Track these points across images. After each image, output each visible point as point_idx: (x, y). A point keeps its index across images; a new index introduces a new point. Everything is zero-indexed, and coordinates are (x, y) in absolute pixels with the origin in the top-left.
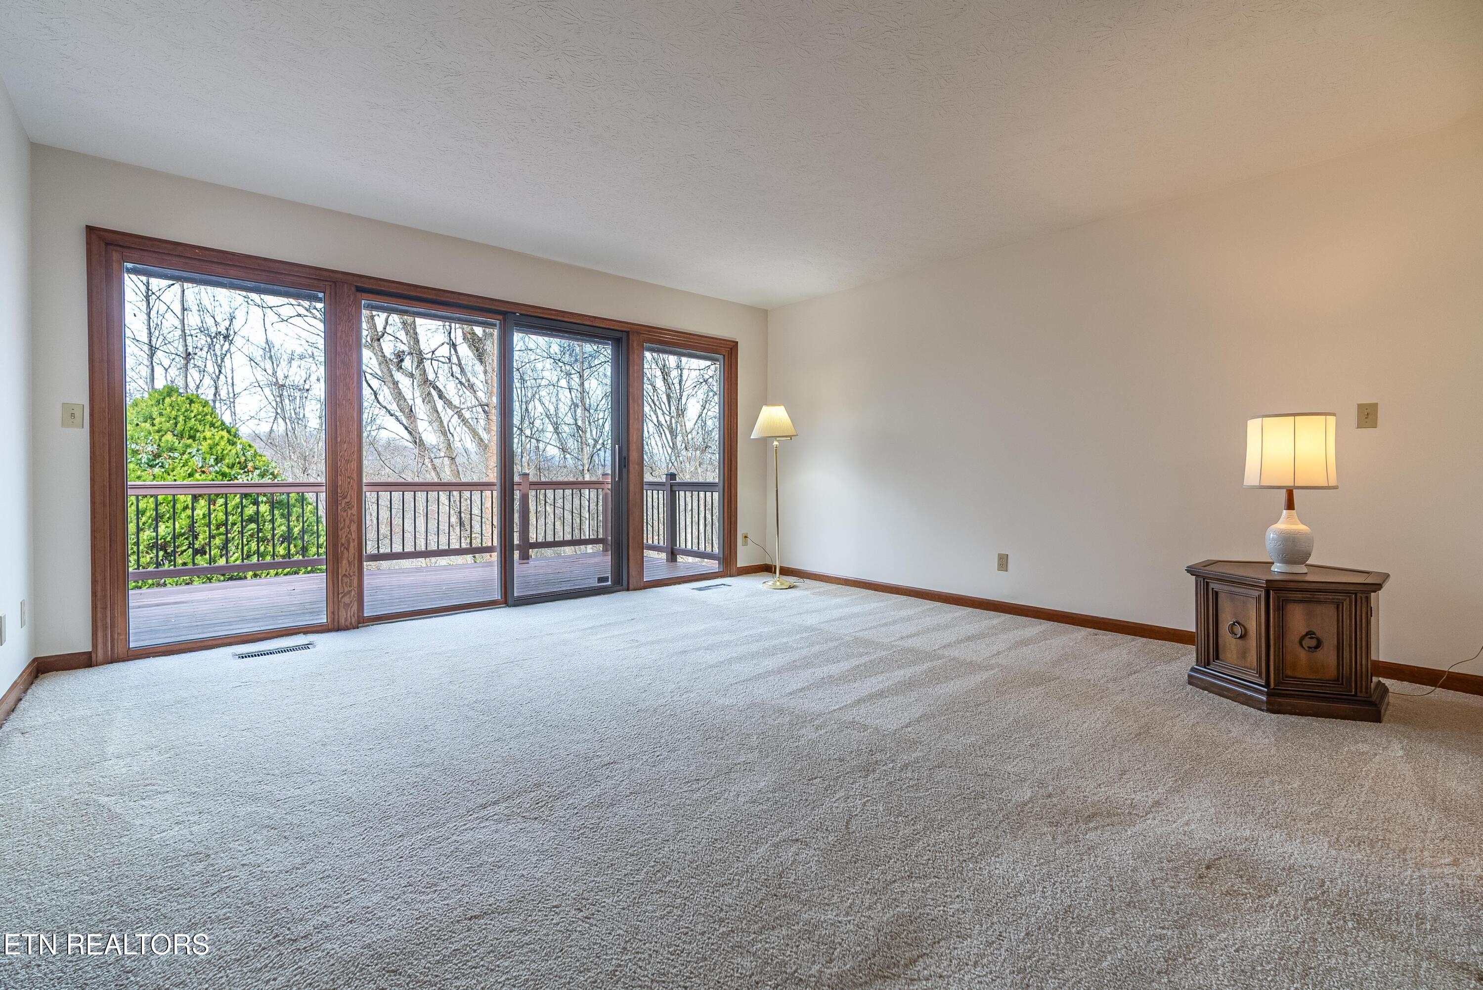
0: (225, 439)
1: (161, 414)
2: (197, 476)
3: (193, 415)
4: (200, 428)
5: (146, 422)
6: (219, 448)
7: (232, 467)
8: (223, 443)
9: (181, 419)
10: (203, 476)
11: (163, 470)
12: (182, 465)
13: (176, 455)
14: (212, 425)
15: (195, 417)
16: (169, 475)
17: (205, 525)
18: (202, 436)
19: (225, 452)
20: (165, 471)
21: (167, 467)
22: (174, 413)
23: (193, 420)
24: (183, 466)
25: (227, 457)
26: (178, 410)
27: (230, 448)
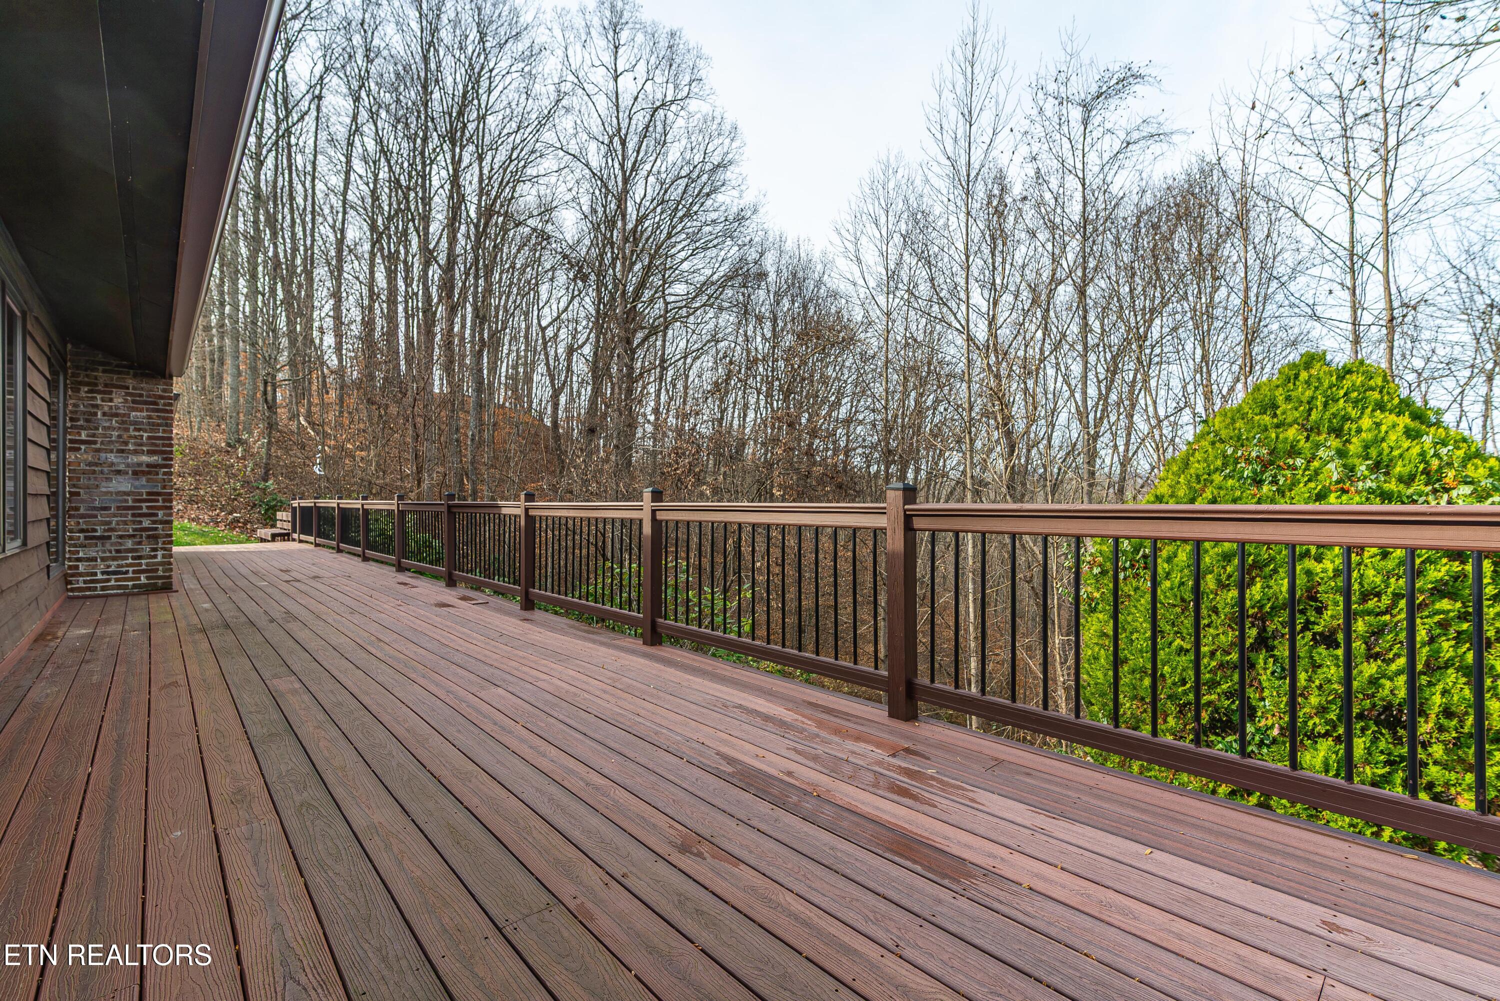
0: (1400, 429)
1: (1288, 399)
2: (1332, 498)
3: (1342, 393)
4: (1354, 414)
5: (1265, 413)
6: (1384, 445)
7: (1408, 480)
8: (1393, 437)
9: (1319, 403)
10: (1345, 497)
11: (1274, 488)
12: (1306, 479)
13: (1299, 462)
14: (1380, 406)
15: (1346, 394)
16: (1283, 496)
17: (1337, 590)
18: (1354, 427)
19: (1396, 453)
20: (1278, 490)
21: (1281, 483)
22: (1309, 393)
23: (1342, 401)
24: (1310, 480)
25: (1400, 463)
26: (1317, 388)
27: (1406, 444)
